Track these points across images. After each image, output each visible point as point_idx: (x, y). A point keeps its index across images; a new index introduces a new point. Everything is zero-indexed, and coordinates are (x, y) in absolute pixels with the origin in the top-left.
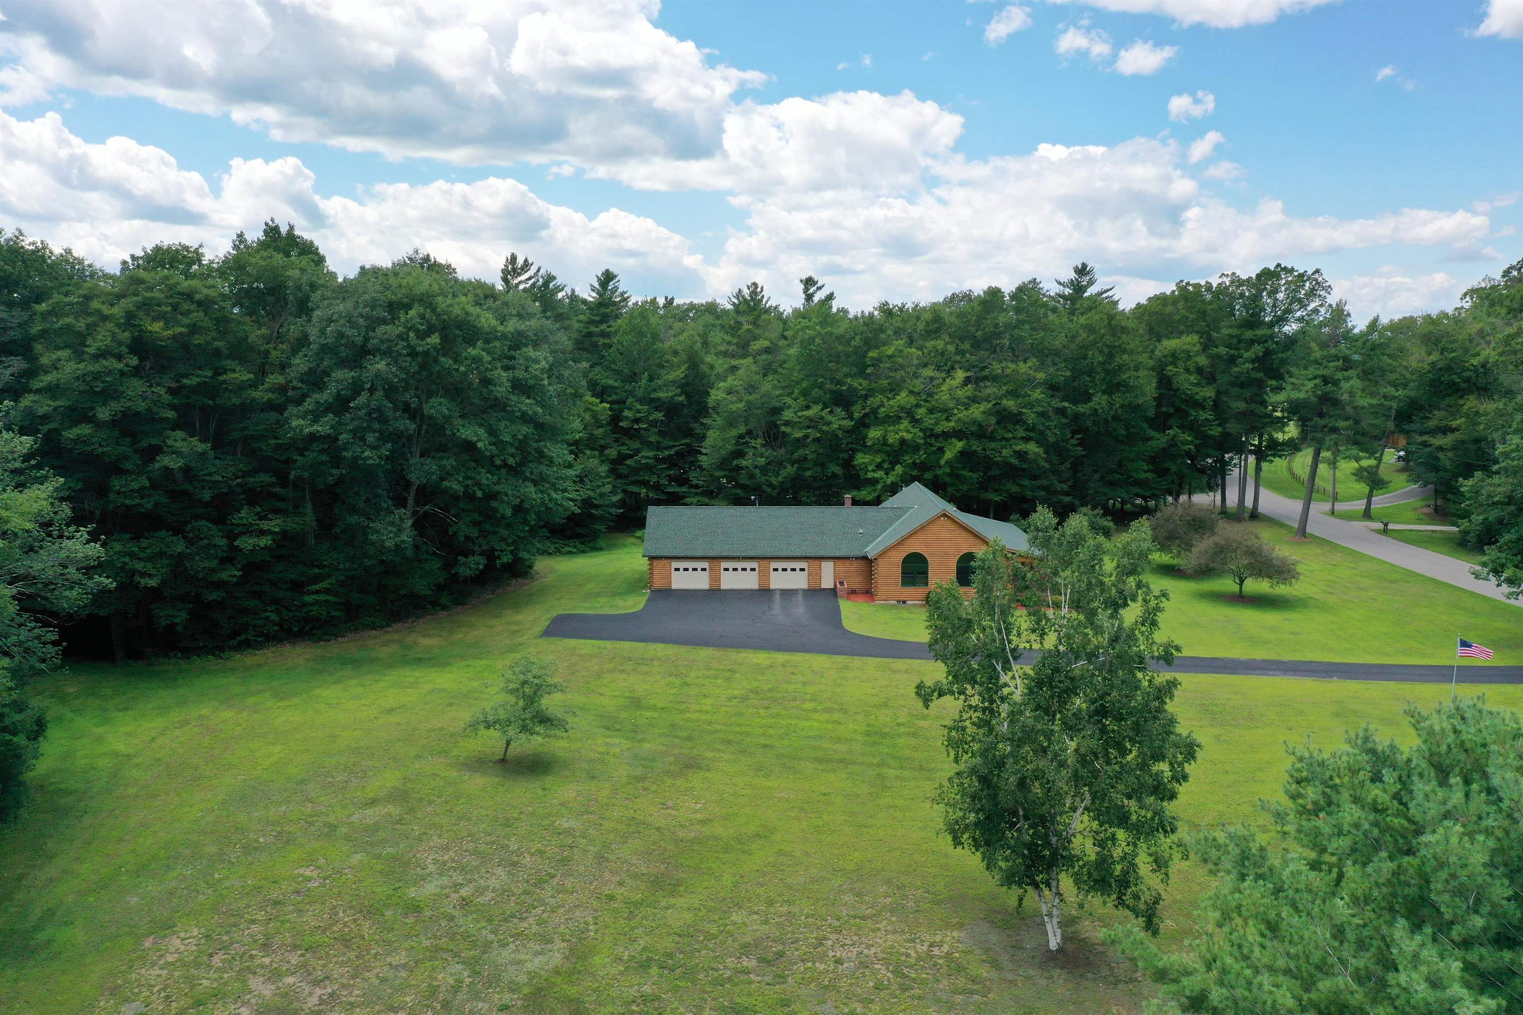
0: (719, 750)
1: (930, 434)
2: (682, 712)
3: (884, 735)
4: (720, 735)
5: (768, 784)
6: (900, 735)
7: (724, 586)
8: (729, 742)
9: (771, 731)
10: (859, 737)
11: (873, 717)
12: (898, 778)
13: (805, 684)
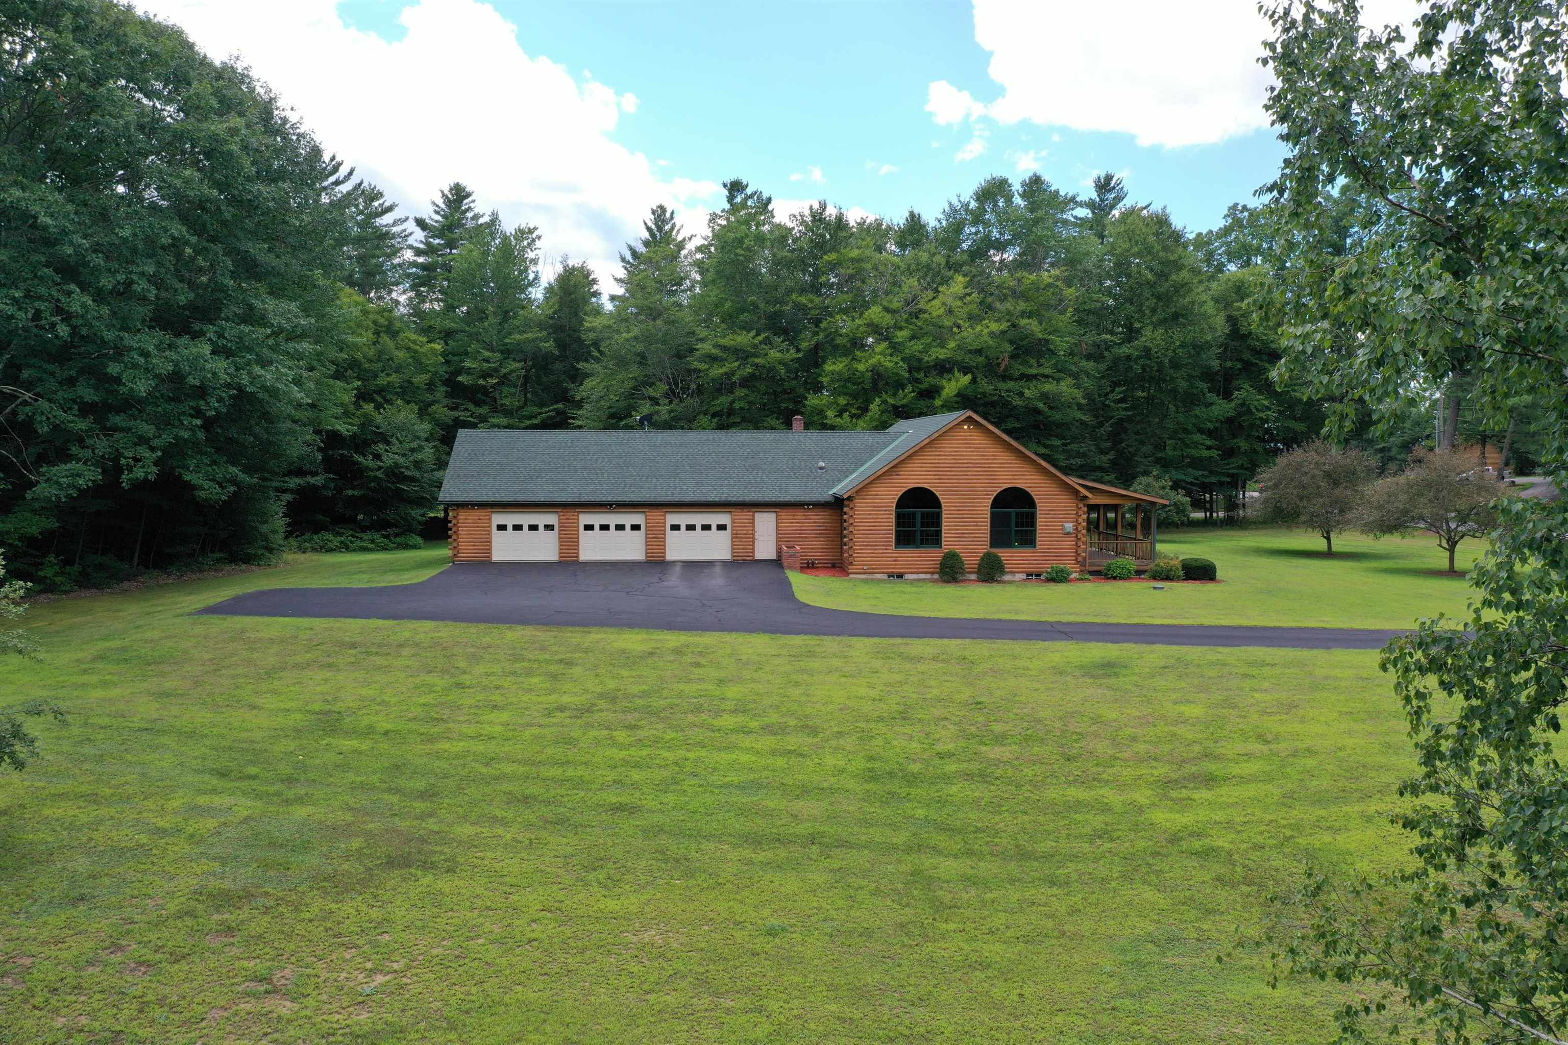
0: (495, 820)
1: (915, 365)
2: (431, 739)
3: (912, 779)
4: (506, 786)
5: (612, 905)
6: (948, 779)
7: (585, 555)
8: (526, 800)
9: (636, 775)
10: (852, 784)
11: (879, 741)
12: (969, 881)
13: (721, 682)
